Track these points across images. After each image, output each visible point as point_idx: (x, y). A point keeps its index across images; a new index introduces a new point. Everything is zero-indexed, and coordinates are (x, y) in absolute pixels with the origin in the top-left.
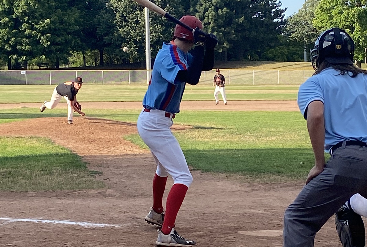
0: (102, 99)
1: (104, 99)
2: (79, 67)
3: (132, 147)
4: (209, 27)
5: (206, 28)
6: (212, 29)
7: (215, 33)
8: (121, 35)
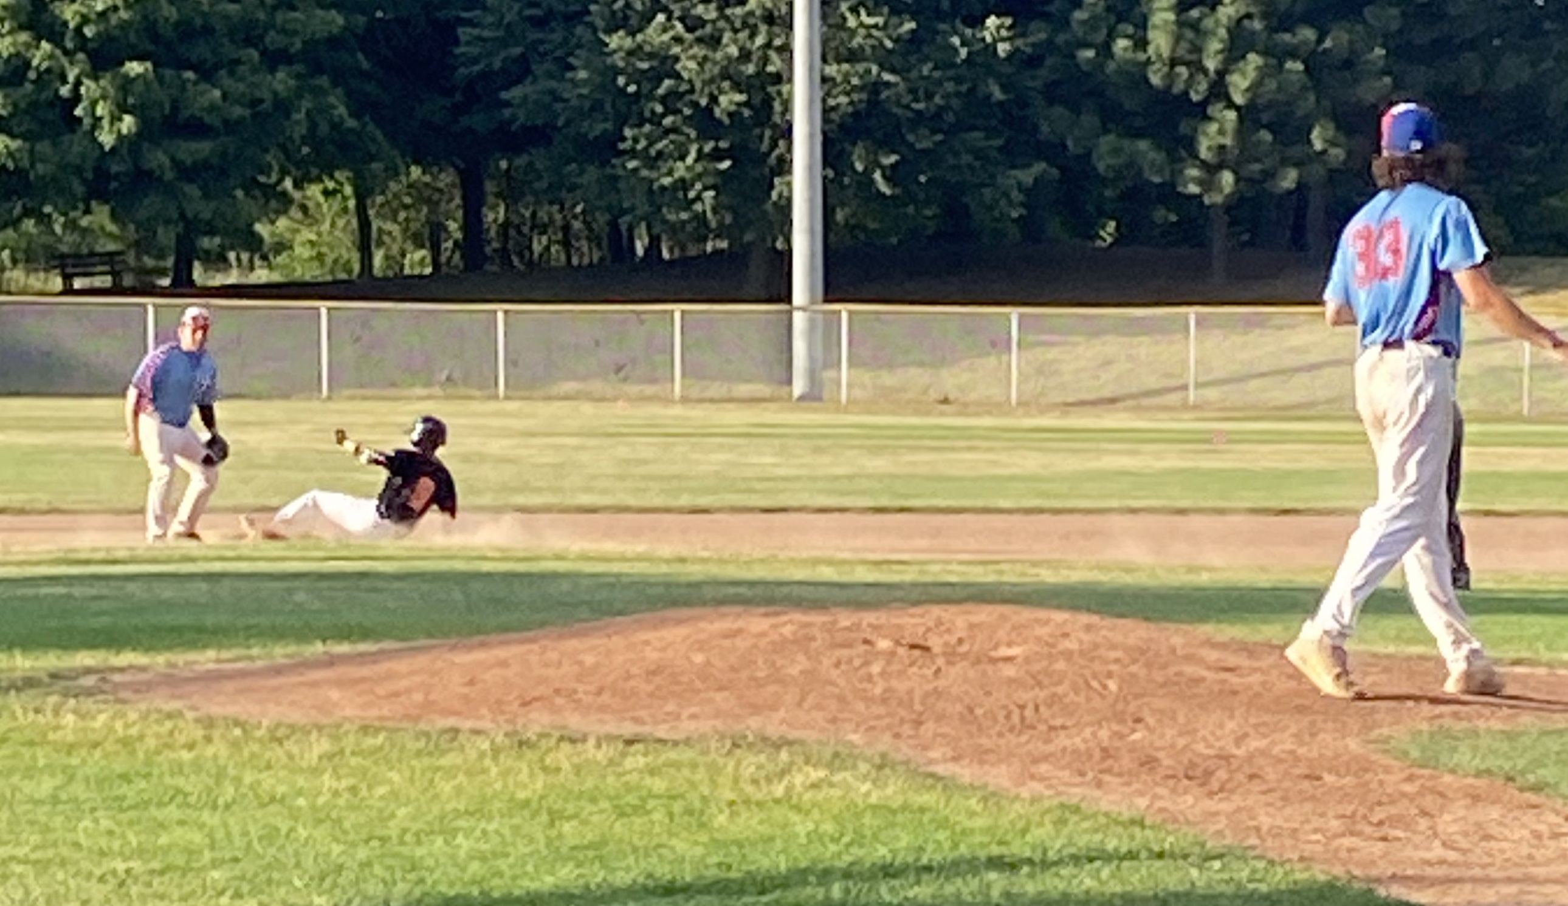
4: (1208, 23)
5: (1195, 26)
6: (1229, 30)
7: (1254, 59)
8: (617, 71)
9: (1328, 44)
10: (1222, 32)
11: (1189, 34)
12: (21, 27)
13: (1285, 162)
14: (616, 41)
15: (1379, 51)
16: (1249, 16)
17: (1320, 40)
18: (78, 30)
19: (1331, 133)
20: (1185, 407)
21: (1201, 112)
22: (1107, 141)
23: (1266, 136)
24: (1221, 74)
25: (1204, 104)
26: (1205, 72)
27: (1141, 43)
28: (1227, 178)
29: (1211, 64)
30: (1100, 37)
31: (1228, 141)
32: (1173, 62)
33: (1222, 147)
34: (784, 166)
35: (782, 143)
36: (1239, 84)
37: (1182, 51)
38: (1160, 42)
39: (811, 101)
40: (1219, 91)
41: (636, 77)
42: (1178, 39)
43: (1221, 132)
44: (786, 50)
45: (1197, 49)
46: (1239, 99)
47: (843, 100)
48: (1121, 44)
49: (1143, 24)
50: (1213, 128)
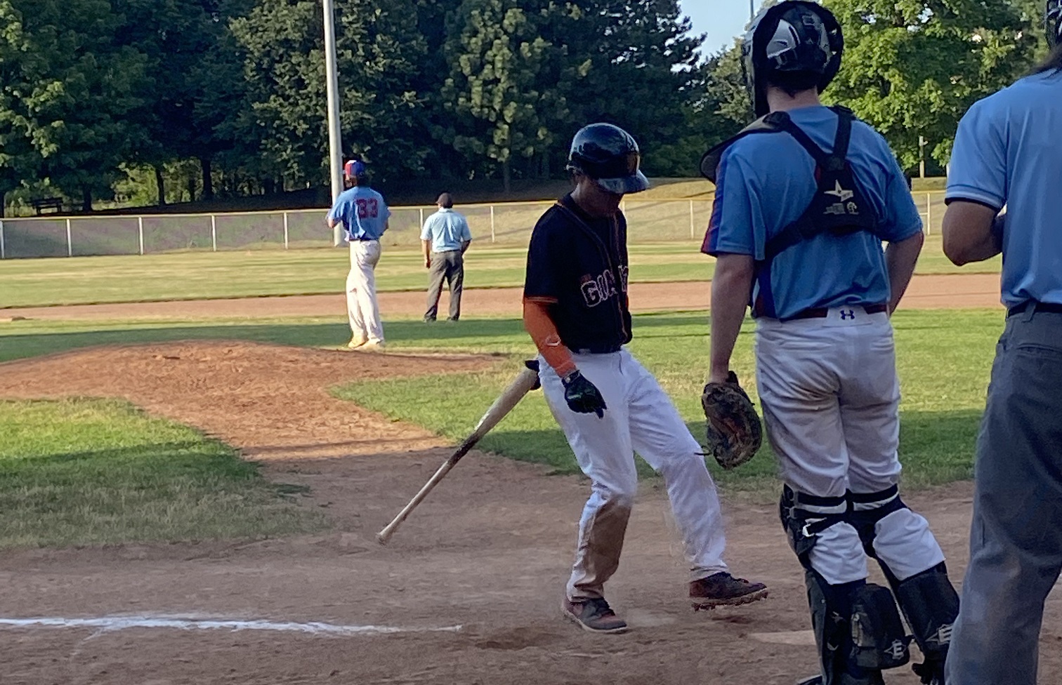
0: (227, 291)
1: (232, 290)
2: (147, 207)
3: (360, 416)
4: (495, 90)
5: (490, 92)
6: (504, 94)
7: (513, 104)
8: (257, 118)
9: (543, 97)
10: (500, 94)
11: (488, 95)
12: (9, 109)
13: (528, 144)
14: (256, 106)
15: (564, 99)
16: (512, 87)
17: (540, 96)
18: (33, 109)
19: (545, 132)
20: (491, 243)
21: (494, 126)
22: (458, 138)
23: (521, 135)
24: (501, 110)
25: (495, 123)
26: (495, 110)
27: (469, 99)
28: (506, 151)
29: (497, 108)
30: (453, 98)
31: (505, 137)
32: (482, 107)
33: (503, 140)
34: (327, 152)
35: (325, 144)
36: (508, 114)
37: (485, 102)
38: (476, 99)
39: (336, 126)
40: (500, 116)
41: (265, 120)
42: (483, 98)
43: (503, 134)
44: (325, 106)
45: (491, 101)
46: (509, 121)
47: (348, 126)
48: (461, 100)
49: (470, 91)
50: (499, 132)
